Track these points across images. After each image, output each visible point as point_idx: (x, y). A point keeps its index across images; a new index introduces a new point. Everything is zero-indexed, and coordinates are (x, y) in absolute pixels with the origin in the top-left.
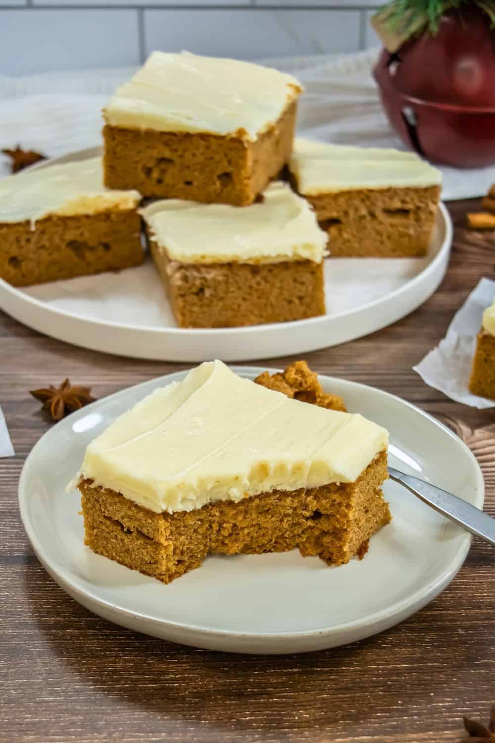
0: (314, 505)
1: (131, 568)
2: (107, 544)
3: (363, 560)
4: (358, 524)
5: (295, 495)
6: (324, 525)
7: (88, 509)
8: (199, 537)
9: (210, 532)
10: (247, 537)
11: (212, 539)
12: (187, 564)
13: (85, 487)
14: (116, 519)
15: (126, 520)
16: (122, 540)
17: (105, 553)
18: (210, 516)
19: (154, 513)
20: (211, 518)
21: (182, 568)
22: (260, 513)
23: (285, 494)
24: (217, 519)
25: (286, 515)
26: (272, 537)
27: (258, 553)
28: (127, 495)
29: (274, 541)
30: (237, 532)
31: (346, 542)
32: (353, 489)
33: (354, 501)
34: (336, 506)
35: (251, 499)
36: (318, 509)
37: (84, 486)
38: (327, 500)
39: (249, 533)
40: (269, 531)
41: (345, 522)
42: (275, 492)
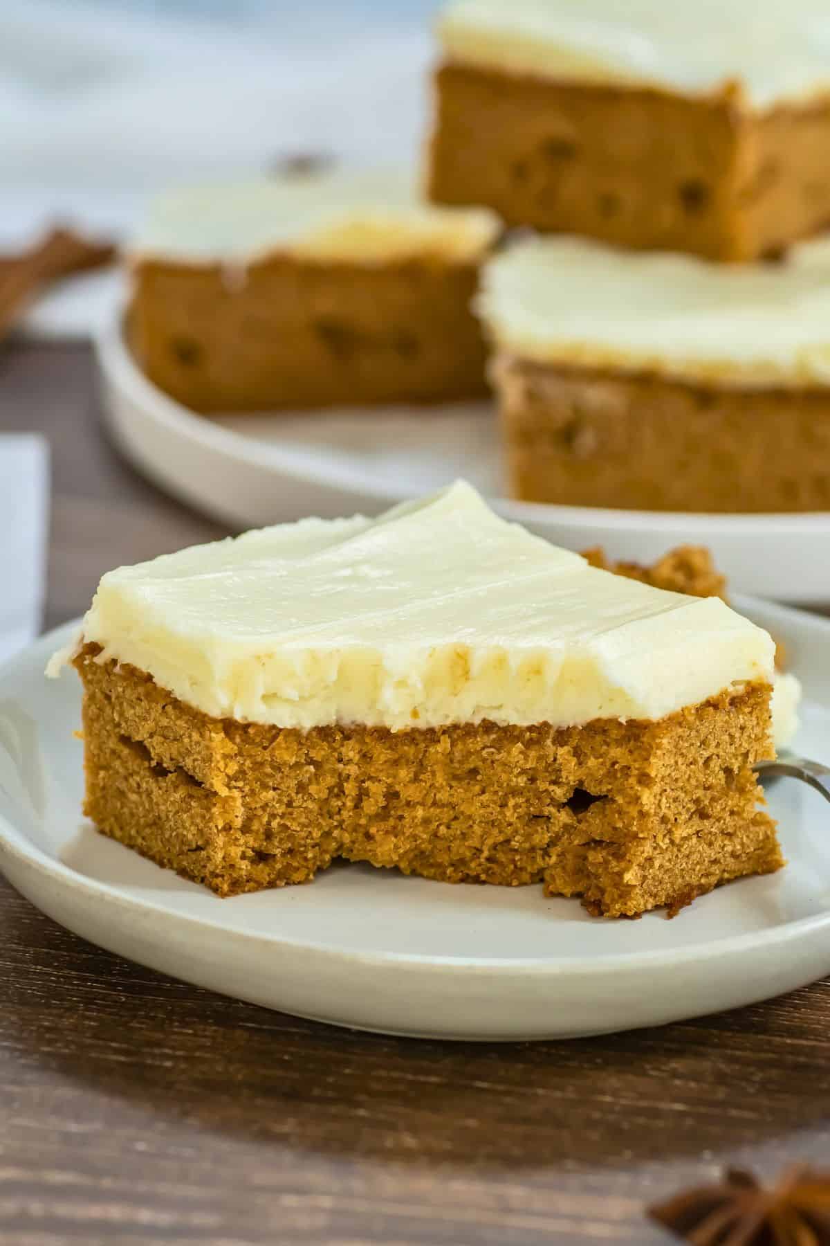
0: (571, 772)
1: (162, 865)
2: (122, 808)
3: (675, 919)
4: (670, 832)
5: (531, 739)
6: (594, 822)
7: (92, 720)
8: (311, 805)
9: (340, 803)
10: (421, 829)
11: (344, 821)
12: (278, 866)
13: (86, 662)
14: (138, 738)
15: (157, 739)
16: (149, 794)
17: (118, 833)
18: (340, 760)
19: (205, 715)
20: (341, 766)
21: (263, 873)
22: (456, 777)
23: (508, 734)
24: (353, 770)
25: (515, 792)
26: (483, 843)
27: (449, 880)
28: (161, 680)
29: (486, 854)
30: (400, 813)
31: (632, 863)
32: (654, 737)
33: (657, 767)
34: (619, 775)
35: (431, 735)
36: (581, 782)
37: (85, 659)
38: (601, 760)
39: (426, 821)
40: (476, 827)
41: (635, 814)
42: (488, 726)
